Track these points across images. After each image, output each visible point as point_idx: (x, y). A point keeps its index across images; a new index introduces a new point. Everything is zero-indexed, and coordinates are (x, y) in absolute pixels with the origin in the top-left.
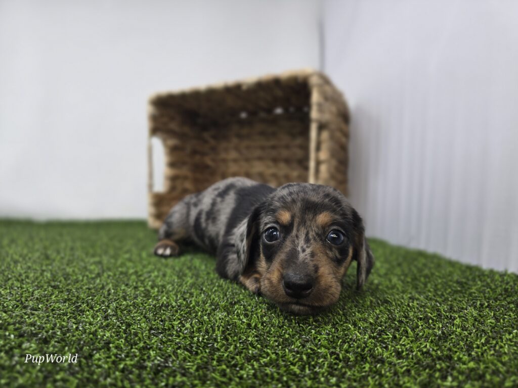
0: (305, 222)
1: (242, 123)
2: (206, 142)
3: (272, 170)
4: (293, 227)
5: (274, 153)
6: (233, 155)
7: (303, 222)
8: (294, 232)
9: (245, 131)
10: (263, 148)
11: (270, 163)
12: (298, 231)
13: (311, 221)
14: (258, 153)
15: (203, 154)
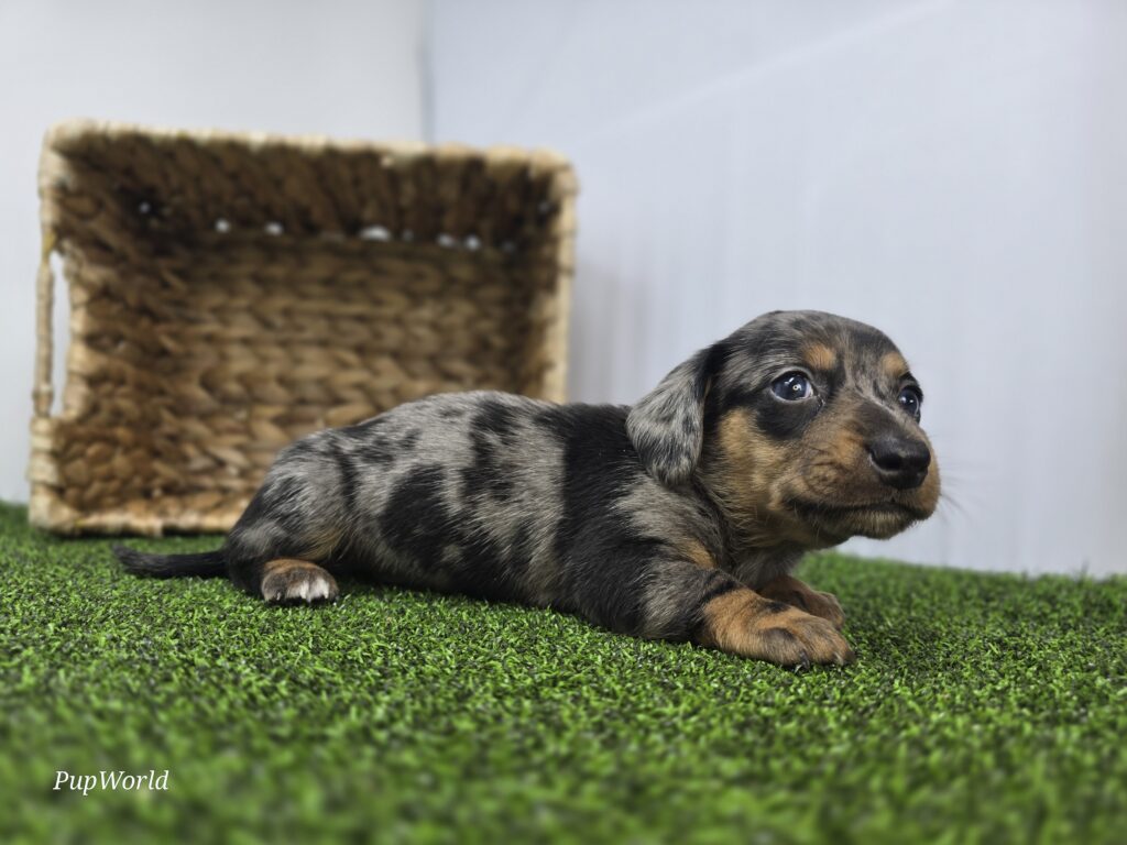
0: (864, 367)
1: (269, 248)
2: (165, 285)
3: (358, 376)
4: (844, 376)
5: (361, 333)
6: (243, 327)
7: (859, 367)
8: (850, 382)
9: (278, 271)
10: (330, 317)
11: (351, 357)
12: (856, 379)
13: (875, 364)
14: (317, 328)
15: (156, 318)
